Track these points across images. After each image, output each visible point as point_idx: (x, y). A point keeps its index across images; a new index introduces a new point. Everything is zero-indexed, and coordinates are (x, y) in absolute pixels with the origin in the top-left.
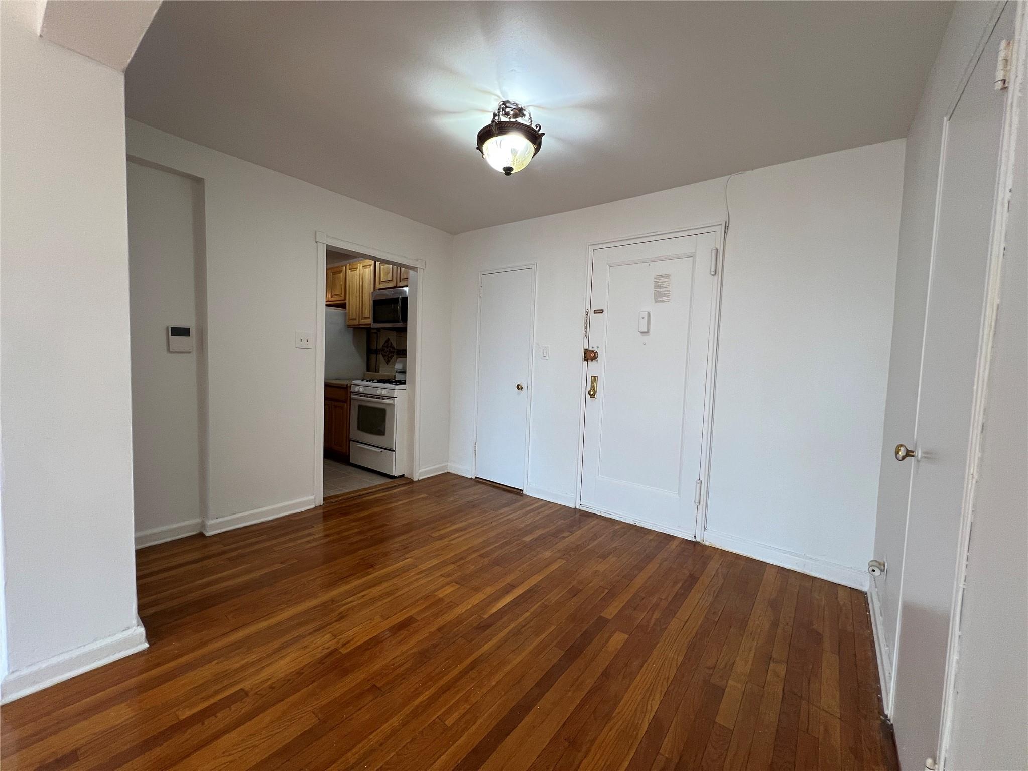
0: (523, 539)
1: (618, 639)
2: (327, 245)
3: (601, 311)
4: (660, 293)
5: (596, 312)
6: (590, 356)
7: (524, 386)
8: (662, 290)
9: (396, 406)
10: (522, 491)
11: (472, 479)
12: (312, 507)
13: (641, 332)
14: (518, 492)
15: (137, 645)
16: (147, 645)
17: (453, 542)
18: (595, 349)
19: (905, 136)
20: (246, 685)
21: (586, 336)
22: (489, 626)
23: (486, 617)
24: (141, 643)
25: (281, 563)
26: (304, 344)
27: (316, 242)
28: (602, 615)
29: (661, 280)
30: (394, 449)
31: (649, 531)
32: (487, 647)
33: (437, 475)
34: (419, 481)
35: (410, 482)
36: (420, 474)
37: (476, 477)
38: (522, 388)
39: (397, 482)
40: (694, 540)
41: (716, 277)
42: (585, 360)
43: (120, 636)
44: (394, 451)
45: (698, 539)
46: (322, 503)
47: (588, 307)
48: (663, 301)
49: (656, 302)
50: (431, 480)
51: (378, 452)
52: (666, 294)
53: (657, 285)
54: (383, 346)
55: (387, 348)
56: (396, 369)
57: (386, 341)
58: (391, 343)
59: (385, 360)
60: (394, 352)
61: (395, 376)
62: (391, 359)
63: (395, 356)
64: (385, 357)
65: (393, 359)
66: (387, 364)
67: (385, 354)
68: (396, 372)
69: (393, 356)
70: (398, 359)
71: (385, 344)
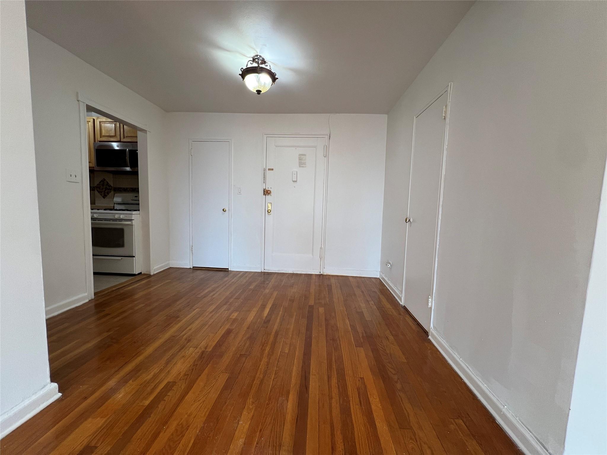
0: (250, 288)
1: (321, 310)
2: (86, 104)
3: (272, 170)
4: (302, 164)
5: (269, 169)
6: (266, 192)
7: (227, 209)
8: (302, 161)
9: (134, 226)
10: (228, 269)
11: (190, 268)
12: (87, 301)
13: (293, 181)
14: (226, 270)
15: (54, 396)
16: (60, 394)
17: (214, 297)
18: (270, 189)
19: (387, 113)
20: (170, 379)
21: (264, 182)
22: (269, 321)
23: (264, 318)
24: (55, 394)
25: (107, 332)
26: (73, 179)
27: (78, 101)
28: (309, 304)
29: (302, 157)
30: (134, 256)
31: (301, 275)
32: (276, 327)
33: (164, 270)
34: (154, 275)
35: (149, 276)
36: (155, 270)
37: (193, 267)
38: (226, 211)
39: (138, 278)
40: (320, 274)
41: (326, 158)
42: (264, 194)
43: (42, 392)
44: (134, 257)
45: (321, 273)
46: (93, 297)
47: (265, 167)
48: (303, 167)
49: (300, 167)
50: (162, 273)
51: (119, 260)
52: (305, 164)
53: (300, 159)
54: (98, 185)
55: (103, 186)
56: (115, 201)
57: (102, 180)
58: (107, 182)
59: (101, 195)
60: (112, 189)
61: (114, 206)
62: (108, 194)
63: (112, 192)
64: (101, 193)
65: (110, 194)
66: (104, 198)
67: (101, 190)
68: (115, 203)
69: (110, 192)
70: (116, 194)
71: (100, 182)
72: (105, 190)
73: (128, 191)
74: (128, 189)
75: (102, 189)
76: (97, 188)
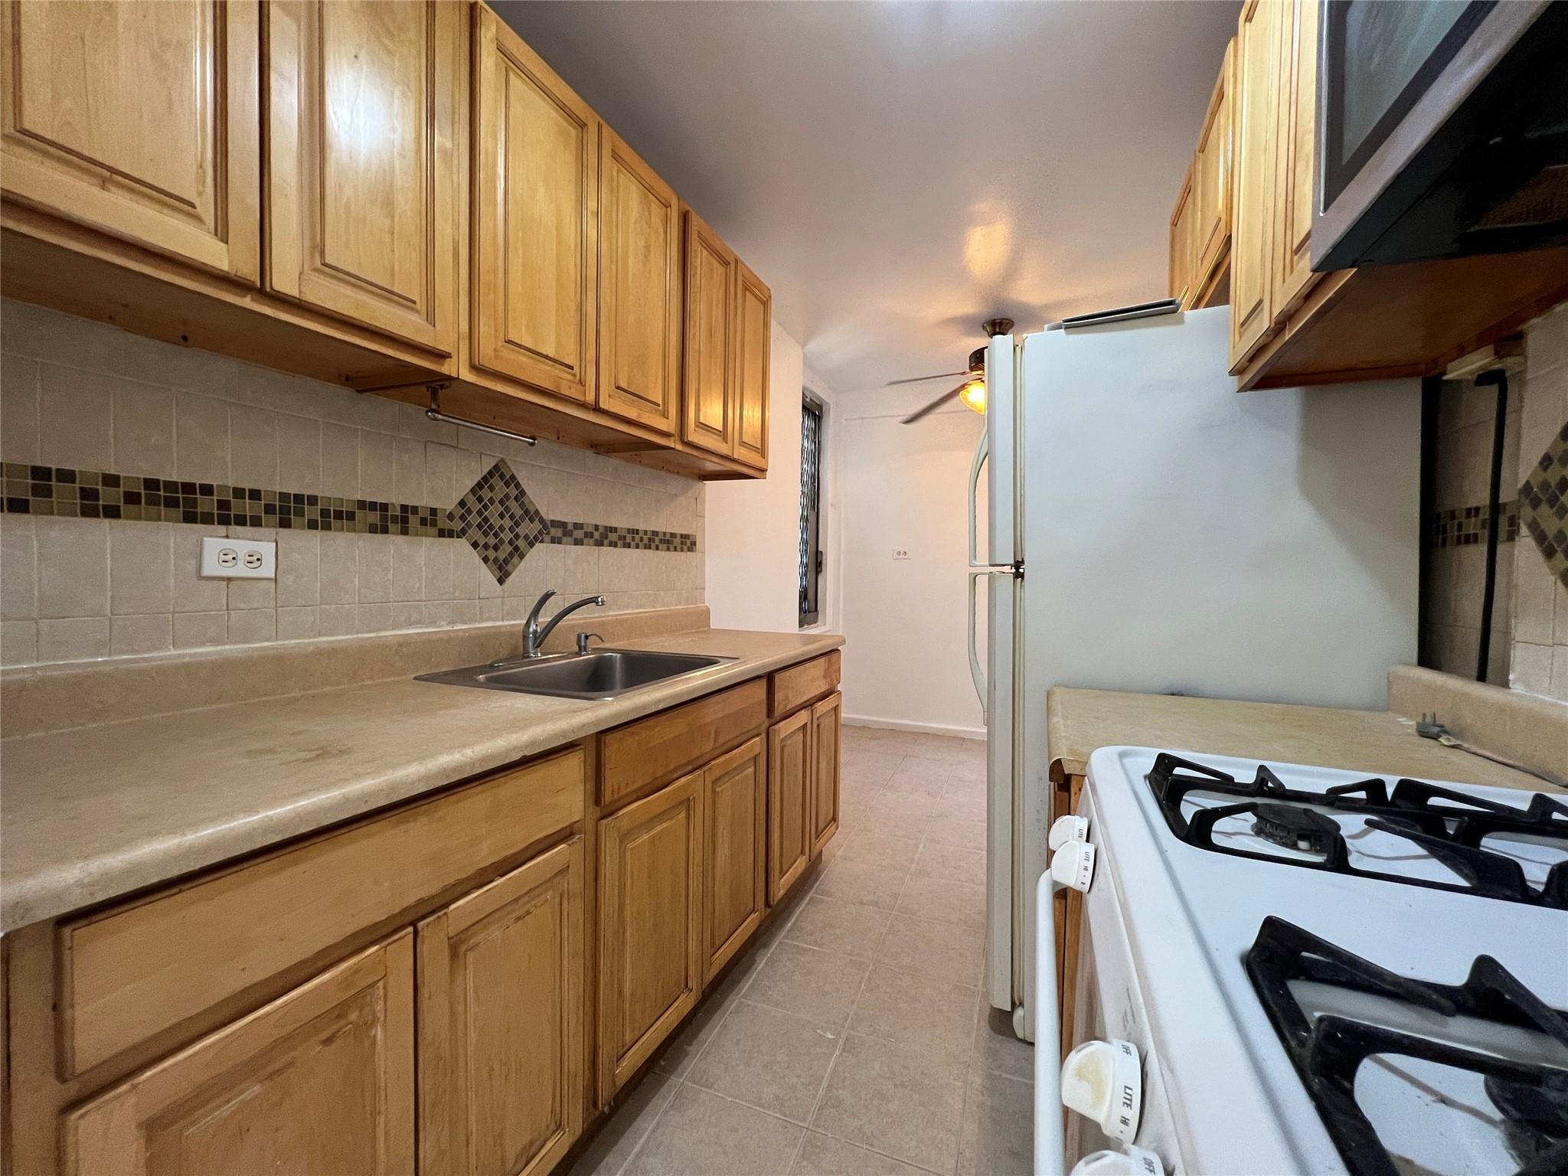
54: (1545, 462)
76: (1536, 503)
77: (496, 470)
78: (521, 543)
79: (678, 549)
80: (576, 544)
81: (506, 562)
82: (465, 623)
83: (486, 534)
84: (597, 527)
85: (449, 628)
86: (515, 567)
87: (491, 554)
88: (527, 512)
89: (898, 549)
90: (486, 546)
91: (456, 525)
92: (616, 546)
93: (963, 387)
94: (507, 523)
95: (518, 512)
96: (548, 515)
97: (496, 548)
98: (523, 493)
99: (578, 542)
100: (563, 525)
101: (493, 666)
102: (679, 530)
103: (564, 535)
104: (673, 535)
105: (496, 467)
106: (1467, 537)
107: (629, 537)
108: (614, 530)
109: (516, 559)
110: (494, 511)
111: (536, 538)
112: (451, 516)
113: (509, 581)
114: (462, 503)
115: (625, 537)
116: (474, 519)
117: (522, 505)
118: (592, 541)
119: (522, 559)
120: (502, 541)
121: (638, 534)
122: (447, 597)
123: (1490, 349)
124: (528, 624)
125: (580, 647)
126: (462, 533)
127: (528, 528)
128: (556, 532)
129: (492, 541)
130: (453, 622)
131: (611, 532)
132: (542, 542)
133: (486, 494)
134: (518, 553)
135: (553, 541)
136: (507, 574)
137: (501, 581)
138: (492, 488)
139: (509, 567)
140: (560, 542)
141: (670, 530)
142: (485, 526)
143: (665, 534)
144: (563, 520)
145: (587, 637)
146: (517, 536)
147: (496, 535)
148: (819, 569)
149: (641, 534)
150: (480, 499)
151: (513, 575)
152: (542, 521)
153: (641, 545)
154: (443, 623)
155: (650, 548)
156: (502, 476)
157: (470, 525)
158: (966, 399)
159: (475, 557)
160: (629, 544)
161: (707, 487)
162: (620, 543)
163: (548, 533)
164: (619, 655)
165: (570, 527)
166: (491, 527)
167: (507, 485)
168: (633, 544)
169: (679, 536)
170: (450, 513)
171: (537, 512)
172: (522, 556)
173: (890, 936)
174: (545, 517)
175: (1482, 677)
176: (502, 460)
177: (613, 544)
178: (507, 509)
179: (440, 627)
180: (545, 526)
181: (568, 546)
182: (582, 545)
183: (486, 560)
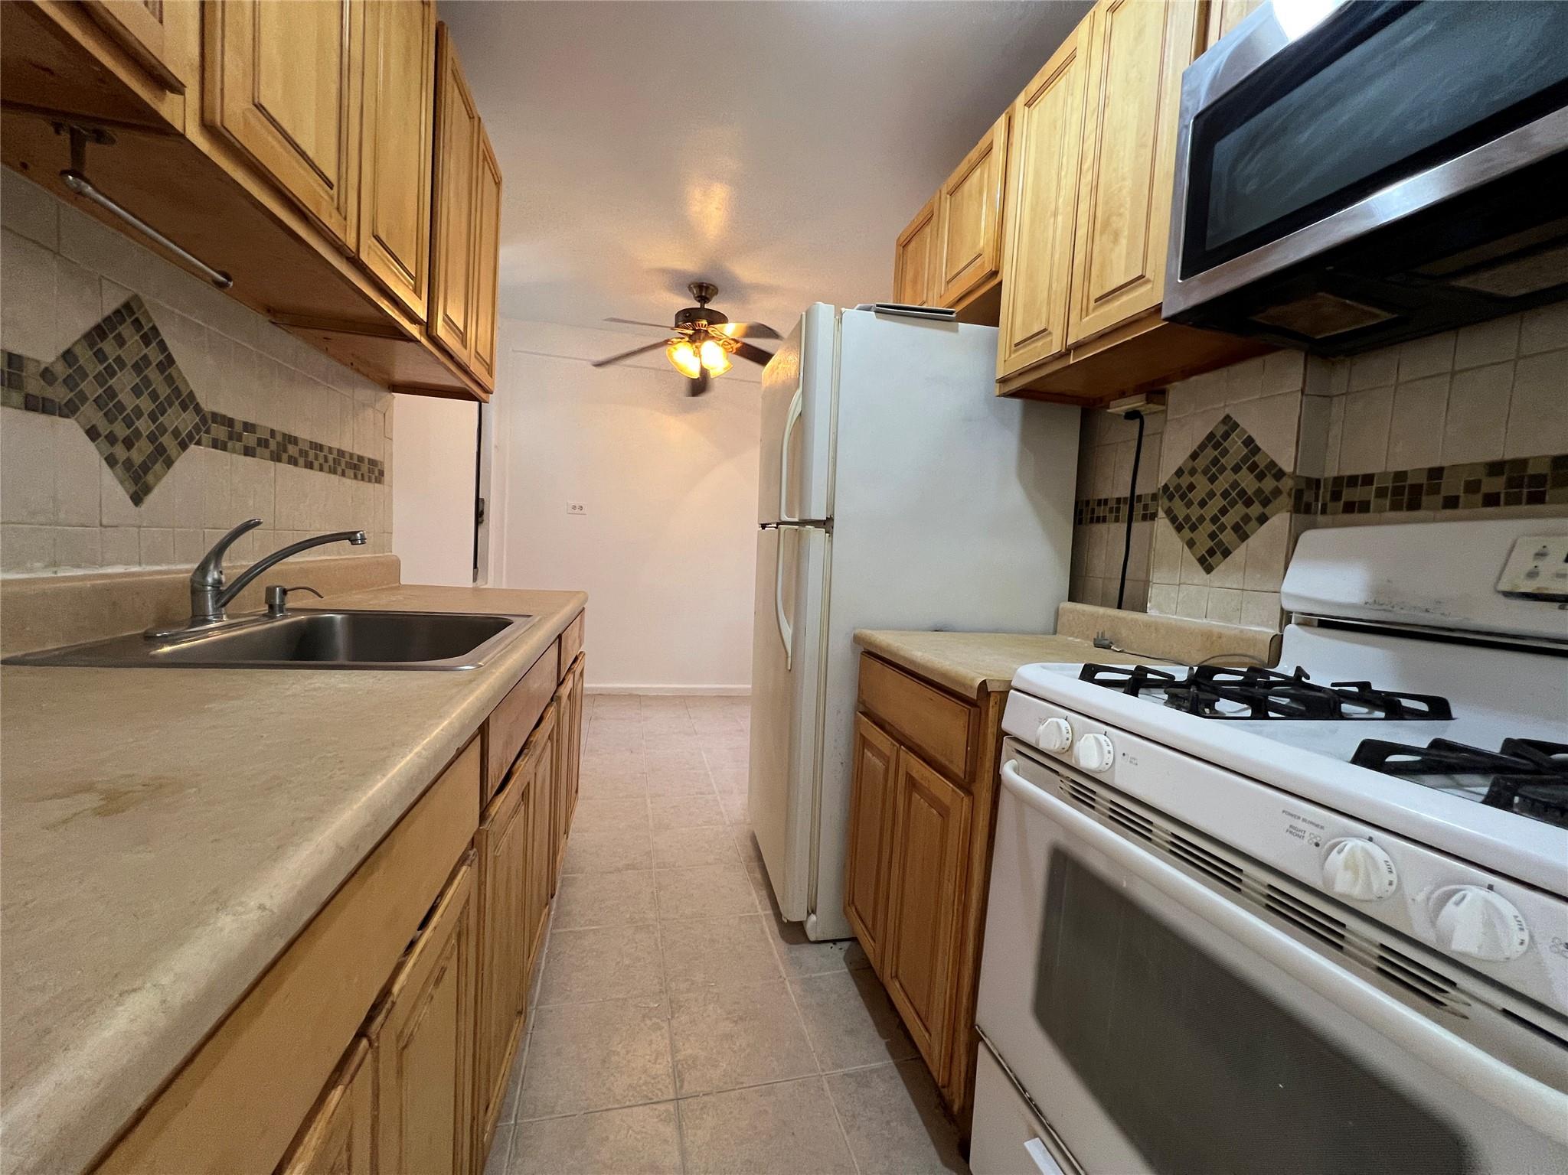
54: (1179, 473)
55: (1213, 479)
56: (1289, 596)
57: (1211, 436)
58: (1249, 442)
59: (1191, 544)
60: (1277, 492)
61: (1277, 642)
62: (1244, 537)
63: (1280, 521)
64: (1193, 528)
65: (1260, 538)
66: (1209, 569)
67: (1195, 512)
68: (1286, 617)
69: (1263, 519)
70: (1308, 537)
71: (1194, 456)
72: (1224, 511)
73: (1451, 503)
74: (1450, 486)
75: (1203, 504)
76: (1171, 498)
77: (128, 311)
78: (166, 440)
79: (366, 478)
80: (246, 454)
81: (145, 468)
82: (79, 567)
83: (110, 418)
84: (273, 433)
85: (48, 574)
86: (158, 479)
87: (120, 451)
88: (177, 391)
89: (572, 503)
90: (111, 439)
91: (59, 394)
92: (296, 464)
93: (666, 342)
94: (146, 404)
95: (164, 391)
96: (208, 406)
97: (129, 444)
98: (170, 361)
99: (248, 452)
100: (230, 422)
101: (154, 637)
102: (368, 454)
103: (231, 438)
104: (361, 459)
105: (127, 306)
106: (1098, 518)
107: (312, 453)
108: (294, 440)
109: (158, 467)
110: (124, 382)
111: (190, 436)
112: (47, 374)
113: (151, 499)
114: (68, 356)
115: (307, 453)
116: (91, 389)
117: (170, 380)
118: (267, 453)
119: (169, 469)
120: (137, 434)
121: (321, 451)
122: (42, 519)
123: (1143, 396)
124: (203, 569)
125: (271, 607)
126: (68, 410)
127: (181, 420)
128: (220, 432)
129: (121, 430)
130: (55, 564)
131: (290, 443)
132: (198, 443)
133: (108, 346)
134: (162, 457)
135: (216, 444)
136: (147, 490)
137: (137, 499)
138: (121, 341)
139: (150, 478)
140: (224, 448)
141: (358, 451)
142: (108, 402)
143: (351, 455)
144: (230, 415)
145: (284, 592)
146: (162, 429)
147: (129, 423)
148: (480, 519)
149: (326, 451)
150: (100, 356)
151: (156, 491)
152: (198, 409)
153: (326, 467)
154: (37, 565)
155: (335, 473)
156: (137, 324)
157: (83, 398)
158: (671, 355)
159: (91, 454)
160: (312, 463)
161: (395, 401)
162: (301, 461)
163: (208, 432)
164: (339, 617)
165: (238, 428)
166: (121, 407)
167: (146, 340)
168: (316, 464)
169: (366, 461)
170: (46, 369)
171: (191, 395)
172: (169, 463)
173: (662, 893)
174: (203, 405)
175: (1119, 607)
176: (136, 297)
177: (293, 461)
178: (147, 382)
179: (31, 570)
180: (204, 420)
181: (234, 455)
182: (254, 456)
183: (111, 461)
